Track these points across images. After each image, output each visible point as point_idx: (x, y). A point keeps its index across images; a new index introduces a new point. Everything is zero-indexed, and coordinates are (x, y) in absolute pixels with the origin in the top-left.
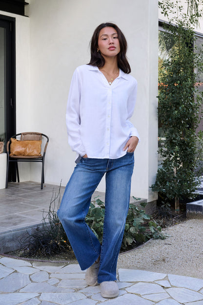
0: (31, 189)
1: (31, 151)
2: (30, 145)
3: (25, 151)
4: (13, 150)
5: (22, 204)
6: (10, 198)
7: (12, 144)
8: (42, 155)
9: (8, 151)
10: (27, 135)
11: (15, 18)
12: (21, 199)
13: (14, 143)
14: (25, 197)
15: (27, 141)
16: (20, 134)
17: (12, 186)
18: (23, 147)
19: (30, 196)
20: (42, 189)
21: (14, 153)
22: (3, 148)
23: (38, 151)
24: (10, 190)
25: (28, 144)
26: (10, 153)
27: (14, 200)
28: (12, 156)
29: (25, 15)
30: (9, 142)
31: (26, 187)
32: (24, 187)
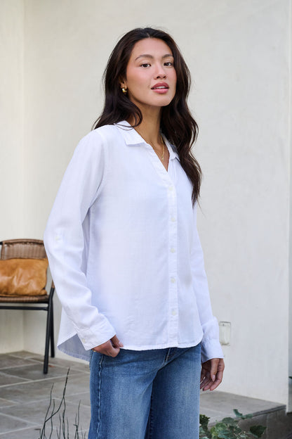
0: (22, 373)
1: (22, 283)
2: (20, 270)
3: (10, 284)
8: (48, 293)
10: (16, 246)
15: (14, 261)
16: (1, 243)
18: (4, 274)
20: (46, 372)
23: (38, 283)
25: (17, 265)
31: (11, 367)
32: (6, 368)
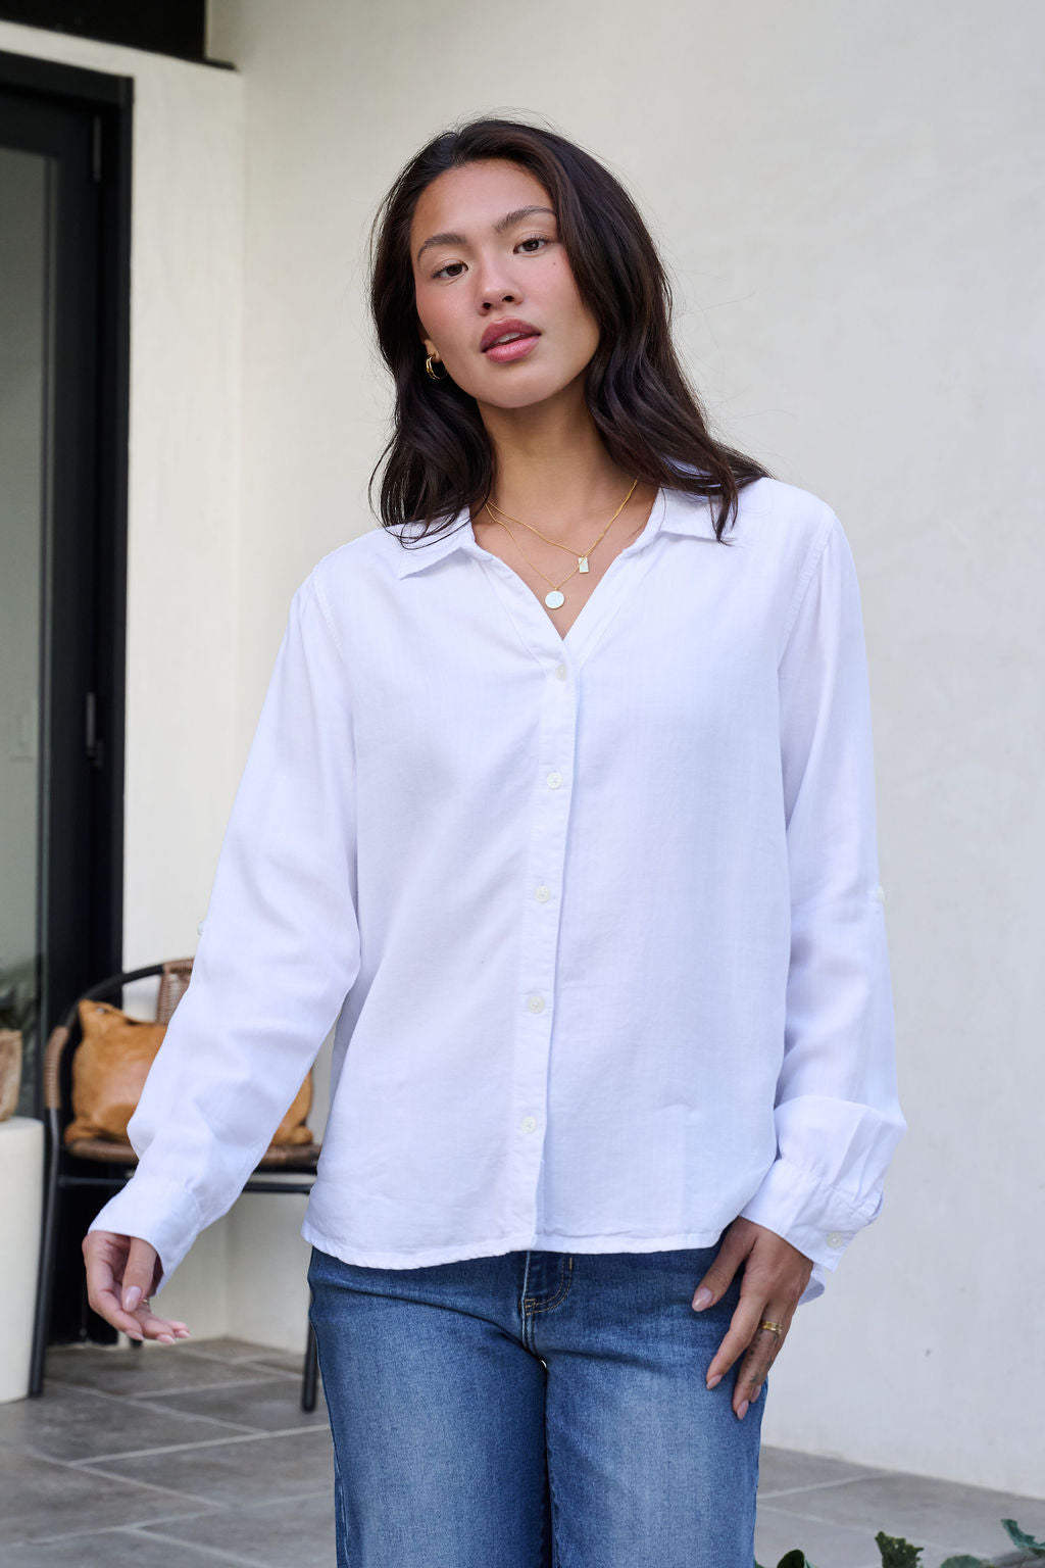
0: (227, 1407)
4: (94, 1096)
5: (136, 1544)
6: (53, 1485)
7: (87, 1052)
9: (53, 1101)
11: (128, 82)
12: (130, 1495)
13: (106, 1041)
14: (169, 1474)
16: (156, 970)
17: (81, 1381)
19: (209, 1472)
20: (308, 1405)
21: (97, 1119)
22: (13, 1079)
24: (59, 1411)
26: (68, 1114)
27: (81, 1502)
28: (84, 1146)
29: (211, 52)
30: (61, 1035)
31: (187, 1389)
32: (172, 1391)
